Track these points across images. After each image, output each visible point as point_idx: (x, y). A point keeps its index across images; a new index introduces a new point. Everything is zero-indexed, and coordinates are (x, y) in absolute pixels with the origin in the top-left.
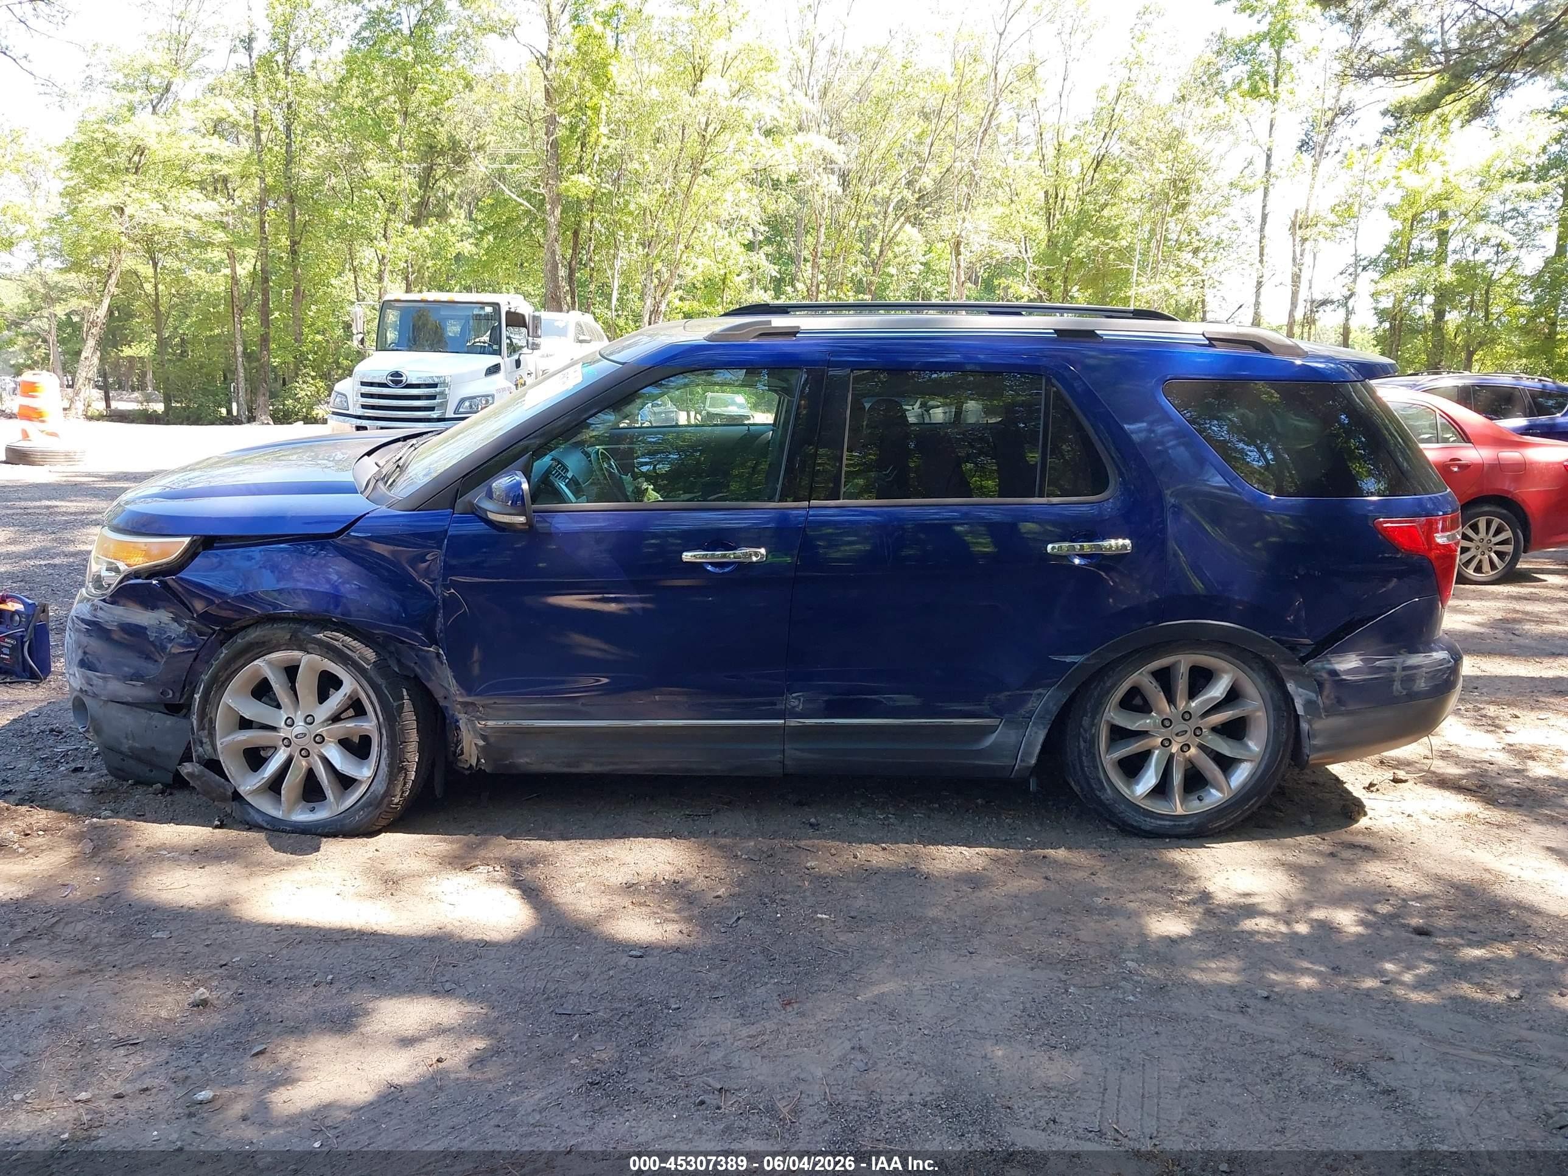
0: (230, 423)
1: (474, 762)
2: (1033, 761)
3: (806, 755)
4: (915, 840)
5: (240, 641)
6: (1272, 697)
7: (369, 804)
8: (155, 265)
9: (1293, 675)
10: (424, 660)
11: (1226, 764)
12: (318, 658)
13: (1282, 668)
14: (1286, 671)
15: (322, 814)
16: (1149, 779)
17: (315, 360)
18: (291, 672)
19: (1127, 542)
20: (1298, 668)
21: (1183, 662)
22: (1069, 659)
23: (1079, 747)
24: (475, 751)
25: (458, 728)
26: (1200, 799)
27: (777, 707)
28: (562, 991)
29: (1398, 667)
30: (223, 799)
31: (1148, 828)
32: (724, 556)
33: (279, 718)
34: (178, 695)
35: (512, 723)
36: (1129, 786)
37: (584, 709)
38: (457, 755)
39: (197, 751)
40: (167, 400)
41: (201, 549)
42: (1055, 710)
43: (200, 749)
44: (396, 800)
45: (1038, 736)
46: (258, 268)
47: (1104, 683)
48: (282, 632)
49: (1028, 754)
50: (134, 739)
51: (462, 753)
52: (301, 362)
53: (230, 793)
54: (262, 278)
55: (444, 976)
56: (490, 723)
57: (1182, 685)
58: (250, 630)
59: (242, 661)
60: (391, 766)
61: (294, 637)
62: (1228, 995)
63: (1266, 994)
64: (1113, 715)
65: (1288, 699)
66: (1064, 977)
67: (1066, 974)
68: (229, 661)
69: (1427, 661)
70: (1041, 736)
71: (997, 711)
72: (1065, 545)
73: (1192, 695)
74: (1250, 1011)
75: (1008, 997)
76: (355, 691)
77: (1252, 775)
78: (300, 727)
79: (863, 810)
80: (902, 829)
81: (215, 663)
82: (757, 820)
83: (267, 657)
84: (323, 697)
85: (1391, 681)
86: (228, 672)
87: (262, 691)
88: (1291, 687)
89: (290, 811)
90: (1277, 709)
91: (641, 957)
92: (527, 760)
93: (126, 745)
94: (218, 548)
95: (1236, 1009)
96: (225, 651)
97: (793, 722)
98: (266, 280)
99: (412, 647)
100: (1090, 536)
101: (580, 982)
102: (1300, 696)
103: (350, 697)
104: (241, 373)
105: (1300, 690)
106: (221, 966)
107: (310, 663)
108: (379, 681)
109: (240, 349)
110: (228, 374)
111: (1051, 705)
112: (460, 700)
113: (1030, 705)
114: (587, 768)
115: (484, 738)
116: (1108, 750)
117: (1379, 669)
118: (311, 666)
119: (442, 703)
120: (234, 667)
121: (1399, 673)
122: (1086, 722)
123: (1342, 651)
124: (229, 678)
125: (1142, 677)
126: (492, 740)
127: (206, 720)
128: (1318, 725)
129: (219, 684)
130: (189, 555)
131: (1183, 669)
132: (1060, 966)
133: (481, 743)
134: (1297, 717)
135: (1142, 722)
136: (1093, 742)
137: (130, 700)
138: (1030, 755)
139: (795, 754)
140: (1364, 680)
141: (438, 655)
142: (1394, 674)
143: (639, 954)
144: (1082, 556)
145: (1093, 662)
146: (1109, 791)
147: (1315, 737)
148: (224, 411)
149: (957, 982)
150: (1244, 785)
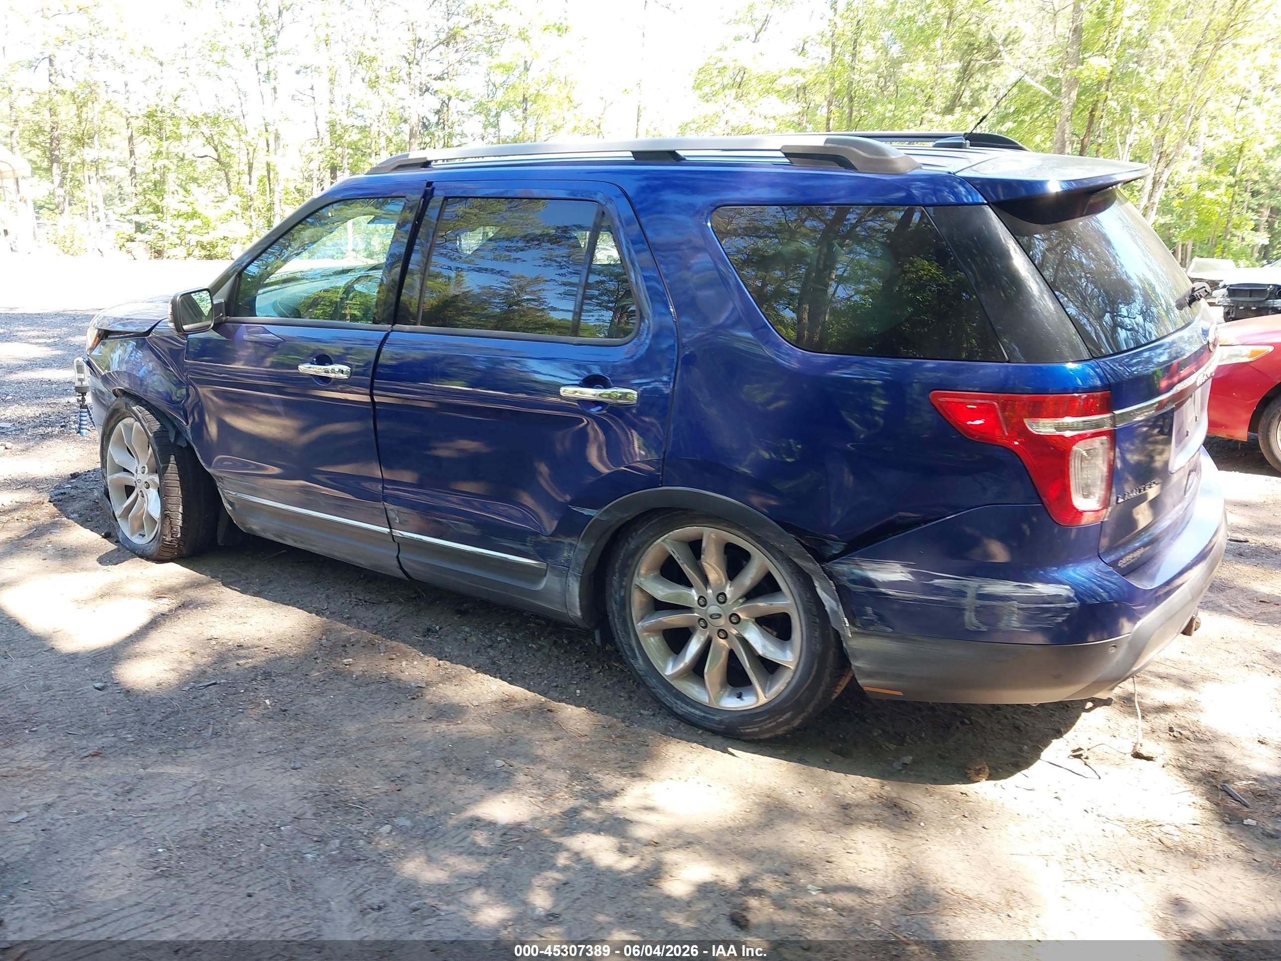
3: (415, 566)
12: (139, 425)
14: (802, 567)
19: (631, 393)
21: (713, 536)
22: (585, 512)
26: (739, 697)
29: (971, 593)
32: (324, 370)
36: (666, 660)
41: (101, 338)
56: (230, 493)
60: (162, 512)
64: (642, 581)
69: (1021, 593)
71: (540, 555)
72: (577, 389)
85: (960, 610)
88: (818, 588)
89: (133, 533)
97: (396, 533)
102: (825, 602)
105: (824, 594)
107: (138, 428)
111: (579, 557)
113: (566, 554)
116: (643, 616)
117: (939, 590)
118: (139, 431)
121: (969, 601)
123: (882, 556)
125: (665, 545)
136: (623, 605)
138: (573, 604)
139: (407, 563)
140: (916, 600)
142: (964, 601)
146: (641, 661)
150: (779, 693)
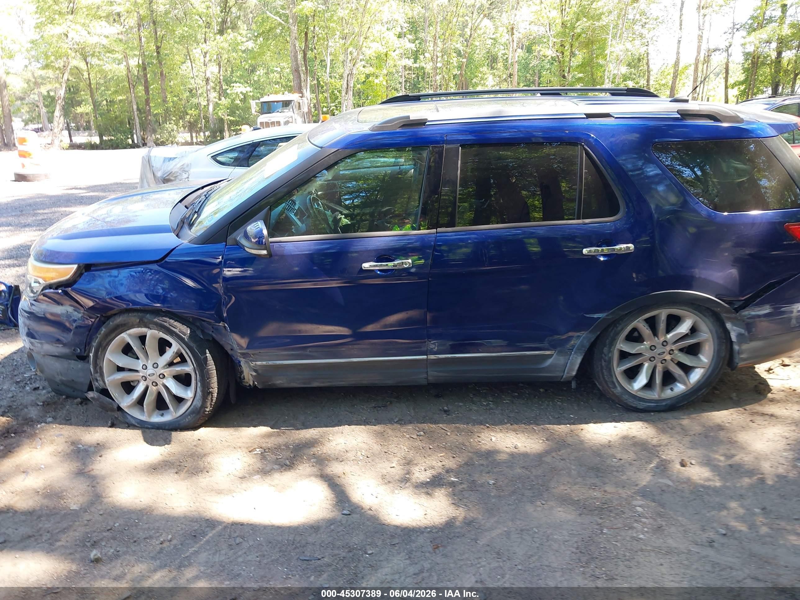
0: (134, 148)
1: (251, 383)
2: (574, 373)
3: (441, 374)
4: (506, 421)
5: (112, 323)
6: (717, 332)
7: (193, 412)
8: (87, 63)
9: (730, 319)
10: (217, 330)
11: (687, 369)
12: (156, 332)
13: (724, 315)
14: (727, 317)
15: (167, 417)
16: (642, 380)
17: (174, 111)
18: (142, 339)
19: (631, 246)
20: (734, 315)
21: (663, 314)
22: (596, 316)
23: (601, 365)
24: (251, 378)
25: (240, 366)
26: (672, 389)
27: (422, 349)
28: (303, 542)
29: (795, 311)
30: (112, 410)
31: (641, 407)
32: (387, 265)
33: (138, 365)
34: (83, 350)
35: (271, 363)
36: (630, 384)
37: (311, 354)
38: (241, 379)
39: (95, 384)
40: (101, 136)
41: (84, 271)
42: (587, 345)
43: (97, 384)
44: (208, 410)
45: (577, 360)
46: (141, 62)
47: (617, 327)
48: (133, 318)
49: (571, 370)
50: (61, 375)
51: (244, 379)
52: (168, 113)
53: (115, 407)
54: (144, 67)
55: (235, 532)
56: (259, 363)
57: (662, 326)
58: (116, 317)
59: (113, 335)
60: (203, 391)
61: (141, 320)
62: (701, 532)
63: (724, 532)
64: (622, 345)
65: (727, 333)
66: (600, 521)
67: (601, 518)
68: (107, 335)
70: (579, 360)
71: (553, 346)
72: (593, 249)
73: (668, 331)
74: (715, 544)
75: (567, 538)
76: (179, 350)
77: (703, 376)
78: (150, 370)
79: (474, 399)
80: (497, 412)
81: (99, 336)
82: (414, 409)
83: (128, 332)
84: (162, 352)
85: (790, 319)
86: (107, 340)
87: (127, 350)
88: (729, 325)
89: (150, 416)
90: (719, 338)
91: (349, 515)
92: (280, 382)
93: (58, 378)
94: (93, 271)
95: (707, 544)
96: (104, 329)
97: (432, 357)
98: (145, 69)
99: (209, 323)
100: (609, 243)
101: (314, 535)
102: (734, 331)
103: (177, 353)
104: (137, 121)
105: (735, 328)
106: (108, 530)
107: (153, 334)
108: (192, 344)
109: (135, 107)
110: (131, 121)
111: (585, 342)
112: (240, 351)
113: (572, 342)
114: (315, 384)
115: (255, 371)
116: (618, 365)
117: (783, 312)
118: (153, 337)
119: (230, 352)
120: (110, 338)
121: (795, 314)
122: (605, 350)
123: (760, 304)
124: (108, 344)
125: (640, 323)
126: (260, 372)
127: (98, 367)
128: (745, 347)
129: (102, 348)
130: (78, 275)
131: (663, 317)
132: (596, 512)
133: (254, 374)
134: (731, 342)
135: (638, 348)
136: (610, 361)
137: (57, 354)
138: (572, 370)
139: (433, 375)
141: (225, 327)
142: (792, 315)
143: (348, 512)
144: (604, 256)
145: (610, 317)
147: (742, 353)
148: (130, 141)
149: (537, 527)
150: (698, 381)
